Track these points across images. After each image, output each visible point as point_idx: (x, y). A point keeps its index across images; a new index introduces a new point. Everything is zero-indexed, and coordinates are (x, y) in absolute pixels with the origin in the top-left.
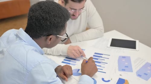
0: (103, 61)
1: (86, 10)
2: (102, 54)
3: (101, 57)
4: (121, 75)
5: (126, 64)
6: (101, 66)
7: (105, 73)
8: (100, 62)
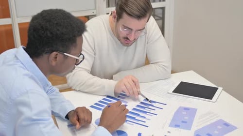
0: (152, 111)
1: (146, 33)
2: (155, 102)
3: (152, 106)
4: (169, 132)
5: (186, 118)
6: (145, 117)
7: (147, 127)
8: (146, 112)
